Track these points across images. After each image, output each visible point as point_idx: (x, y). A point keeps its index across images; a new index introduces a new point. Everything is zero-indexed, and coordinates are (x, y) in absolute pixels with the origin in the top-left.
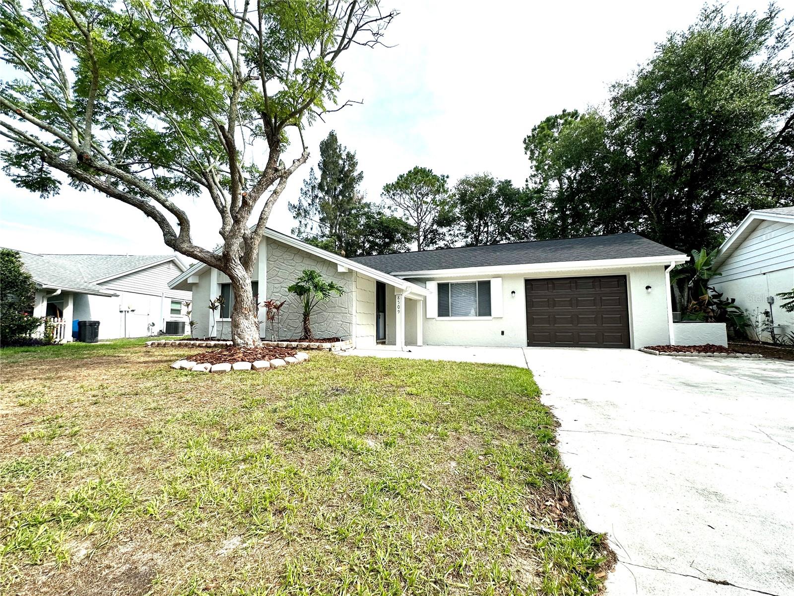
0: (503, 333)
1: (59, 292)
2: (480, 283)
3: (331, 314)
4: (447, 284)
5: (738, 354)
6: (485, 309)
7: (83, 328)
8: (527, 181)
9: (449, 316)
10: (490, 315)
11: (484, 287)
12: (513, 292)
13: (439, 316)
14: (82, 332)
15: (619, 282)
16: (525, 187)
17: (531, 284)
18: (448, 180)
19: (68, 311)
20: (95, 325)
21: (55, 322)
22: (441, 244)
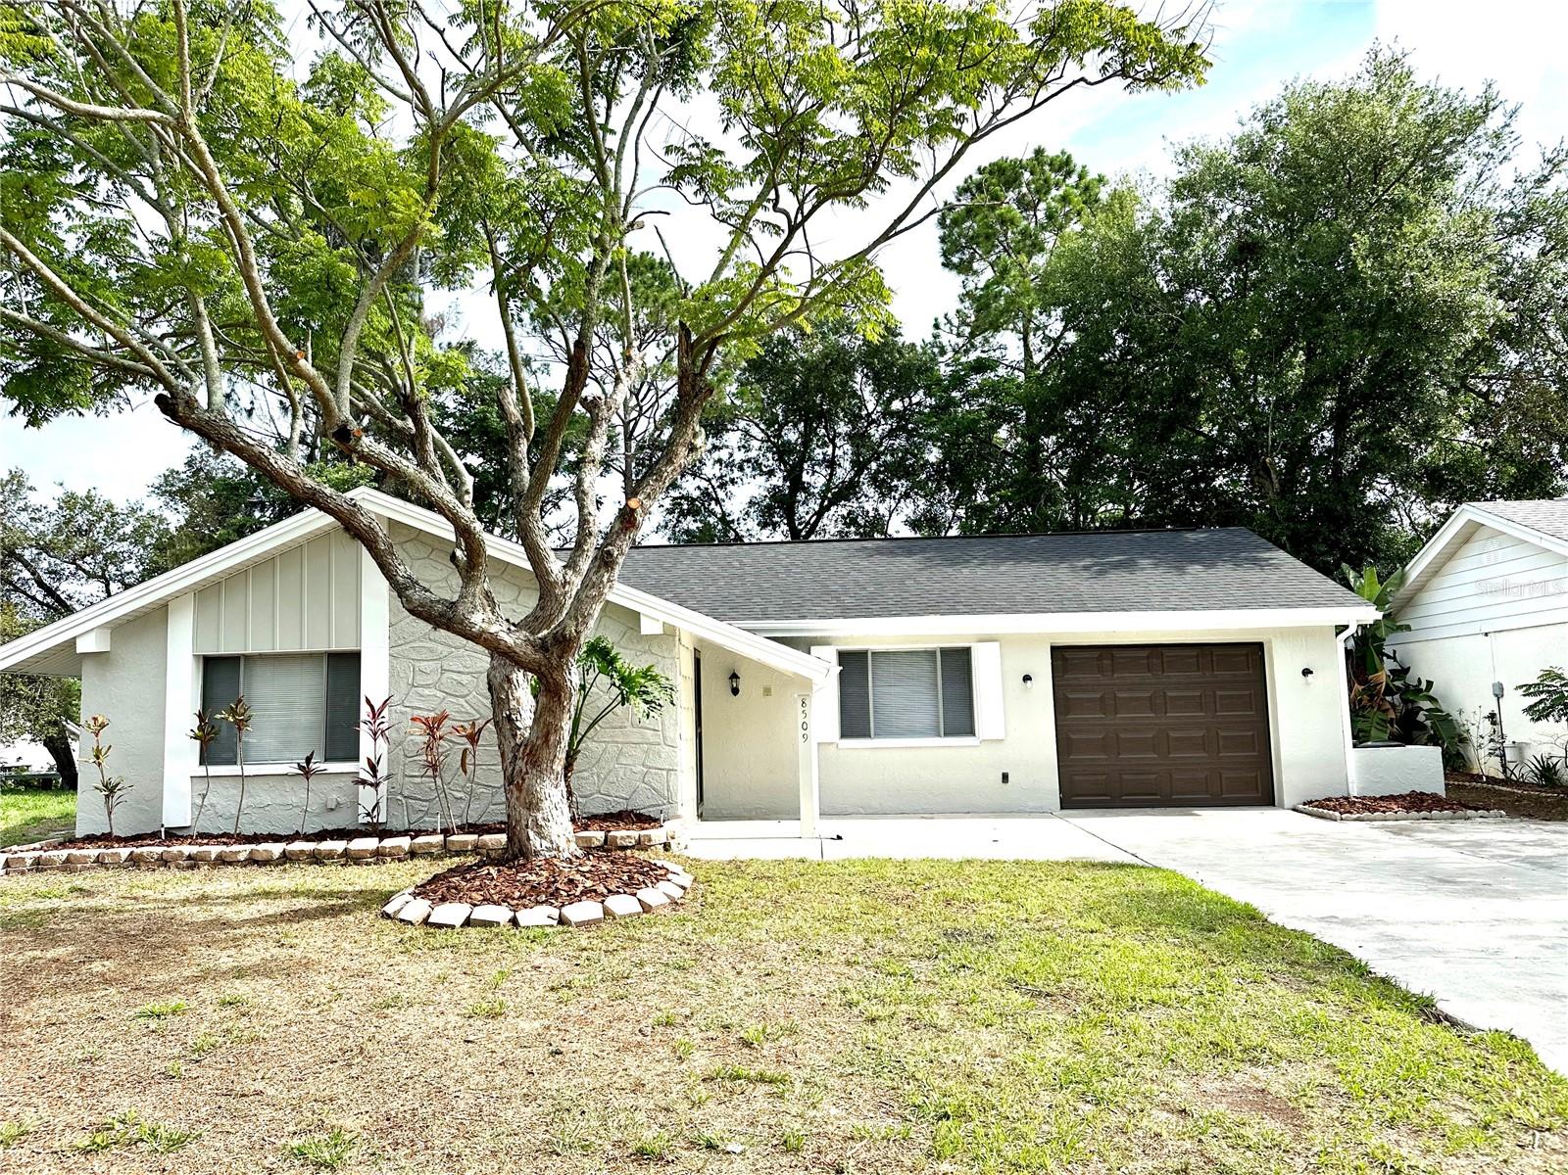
0: (1005, 778)
2: (946, 653)
3: (611, 748)
4: (862, 655)
5: (1470, 812)
6: (959, 719)
8: (937, 326)
9: (868, 736)
10: (971, 732)
11: (957, 663)
12: (1027, 678)
13: (843, 735)
15: (1250, 656)
16: (929, 339)
17: (1063, 656)
22: (691, 486)
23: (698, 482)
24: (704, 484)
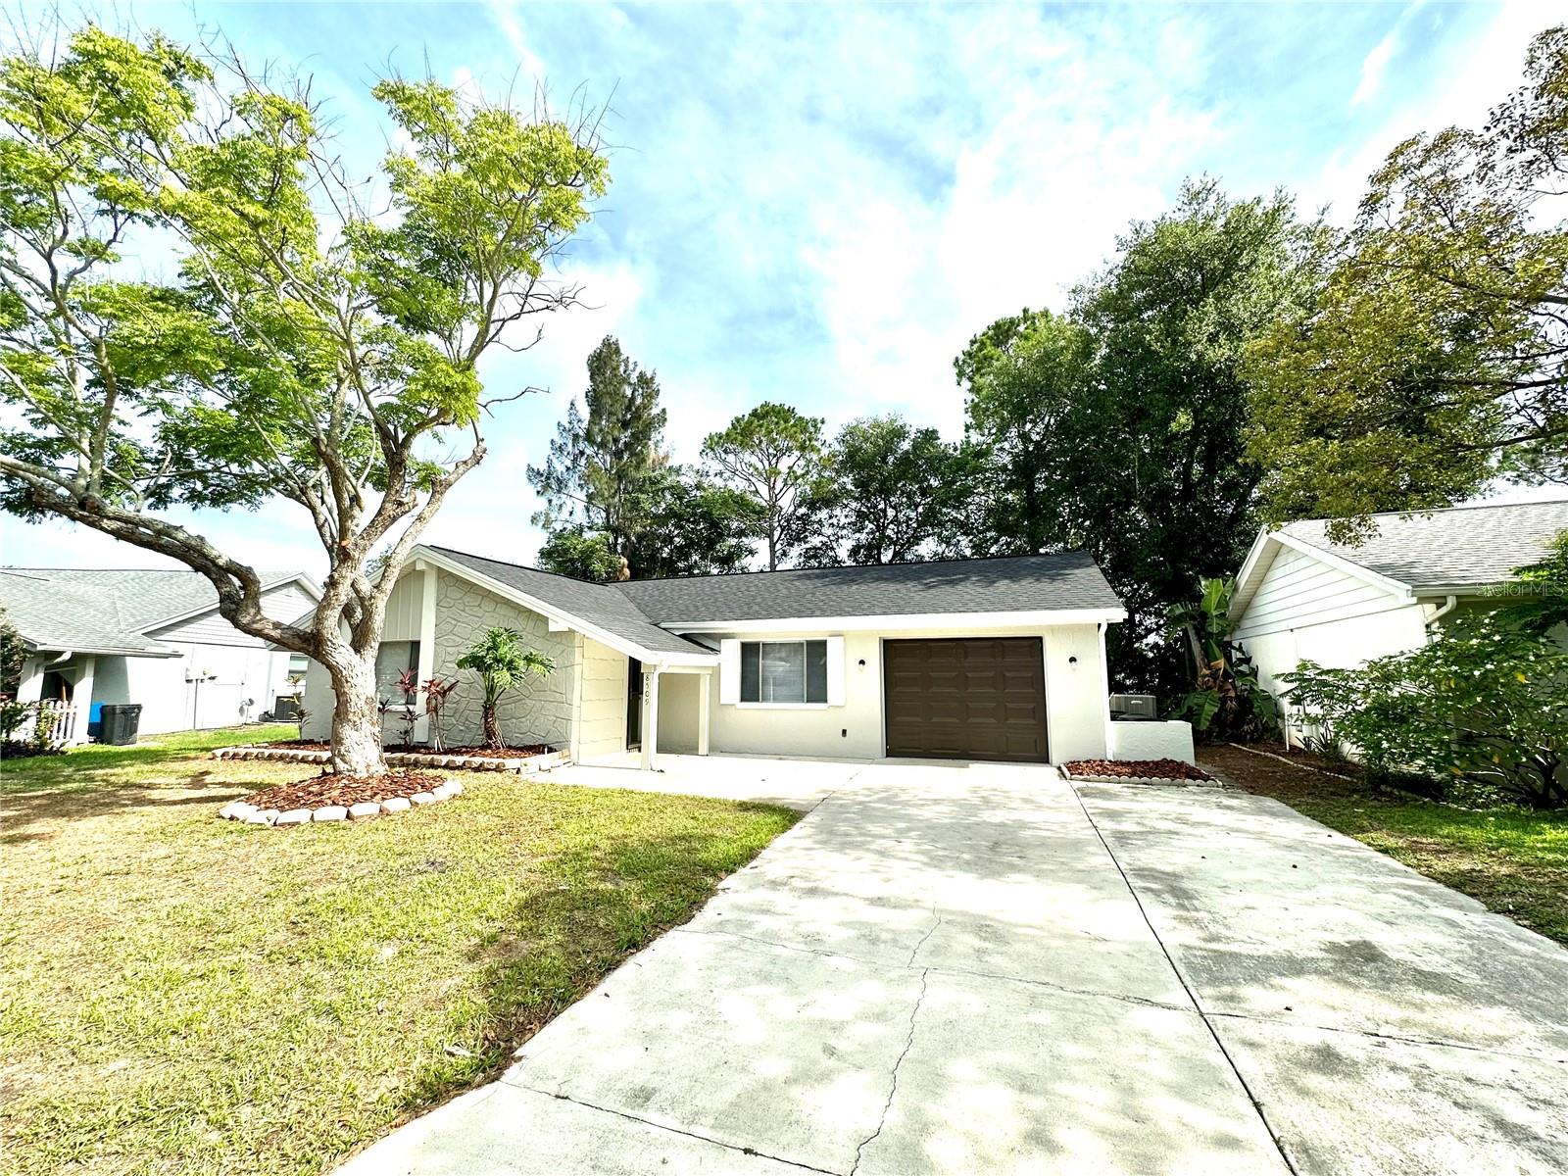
0: (844, 732)
1: (66, 656)
2: (810, 644)
3: (538, 704)
4: (757, 645)
6: (816, 690)
7: (109, 718)
8: (967, 431)
9: (758, 700)
10: (826, 701)
11: (816, 651)
12: (862, 662)
13: (743, 699)
14: (108, 726)
15: (1031, 648)
16: (964, 441)
17: (892, 648)
18: (824, 428)
19: (84, 688)
20: (132, 713)
21: (57, 709)
22: (816, 541)
23: (821, 538)
24: (825, 539)
